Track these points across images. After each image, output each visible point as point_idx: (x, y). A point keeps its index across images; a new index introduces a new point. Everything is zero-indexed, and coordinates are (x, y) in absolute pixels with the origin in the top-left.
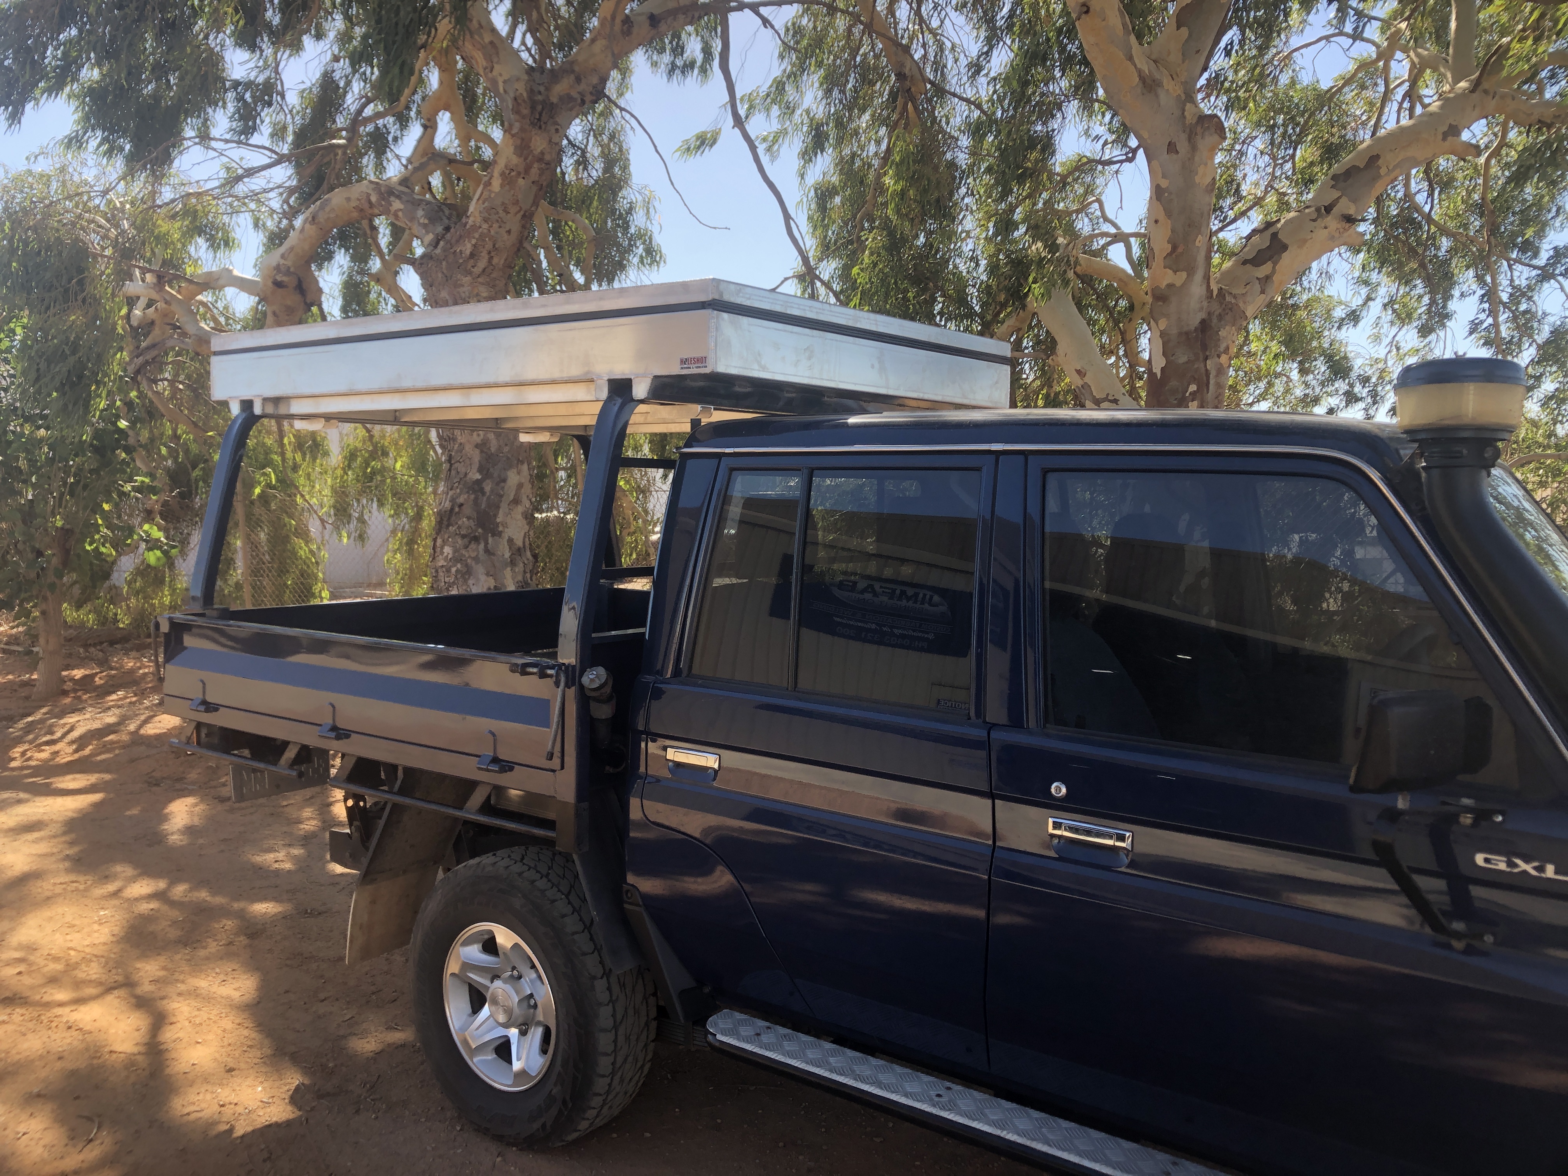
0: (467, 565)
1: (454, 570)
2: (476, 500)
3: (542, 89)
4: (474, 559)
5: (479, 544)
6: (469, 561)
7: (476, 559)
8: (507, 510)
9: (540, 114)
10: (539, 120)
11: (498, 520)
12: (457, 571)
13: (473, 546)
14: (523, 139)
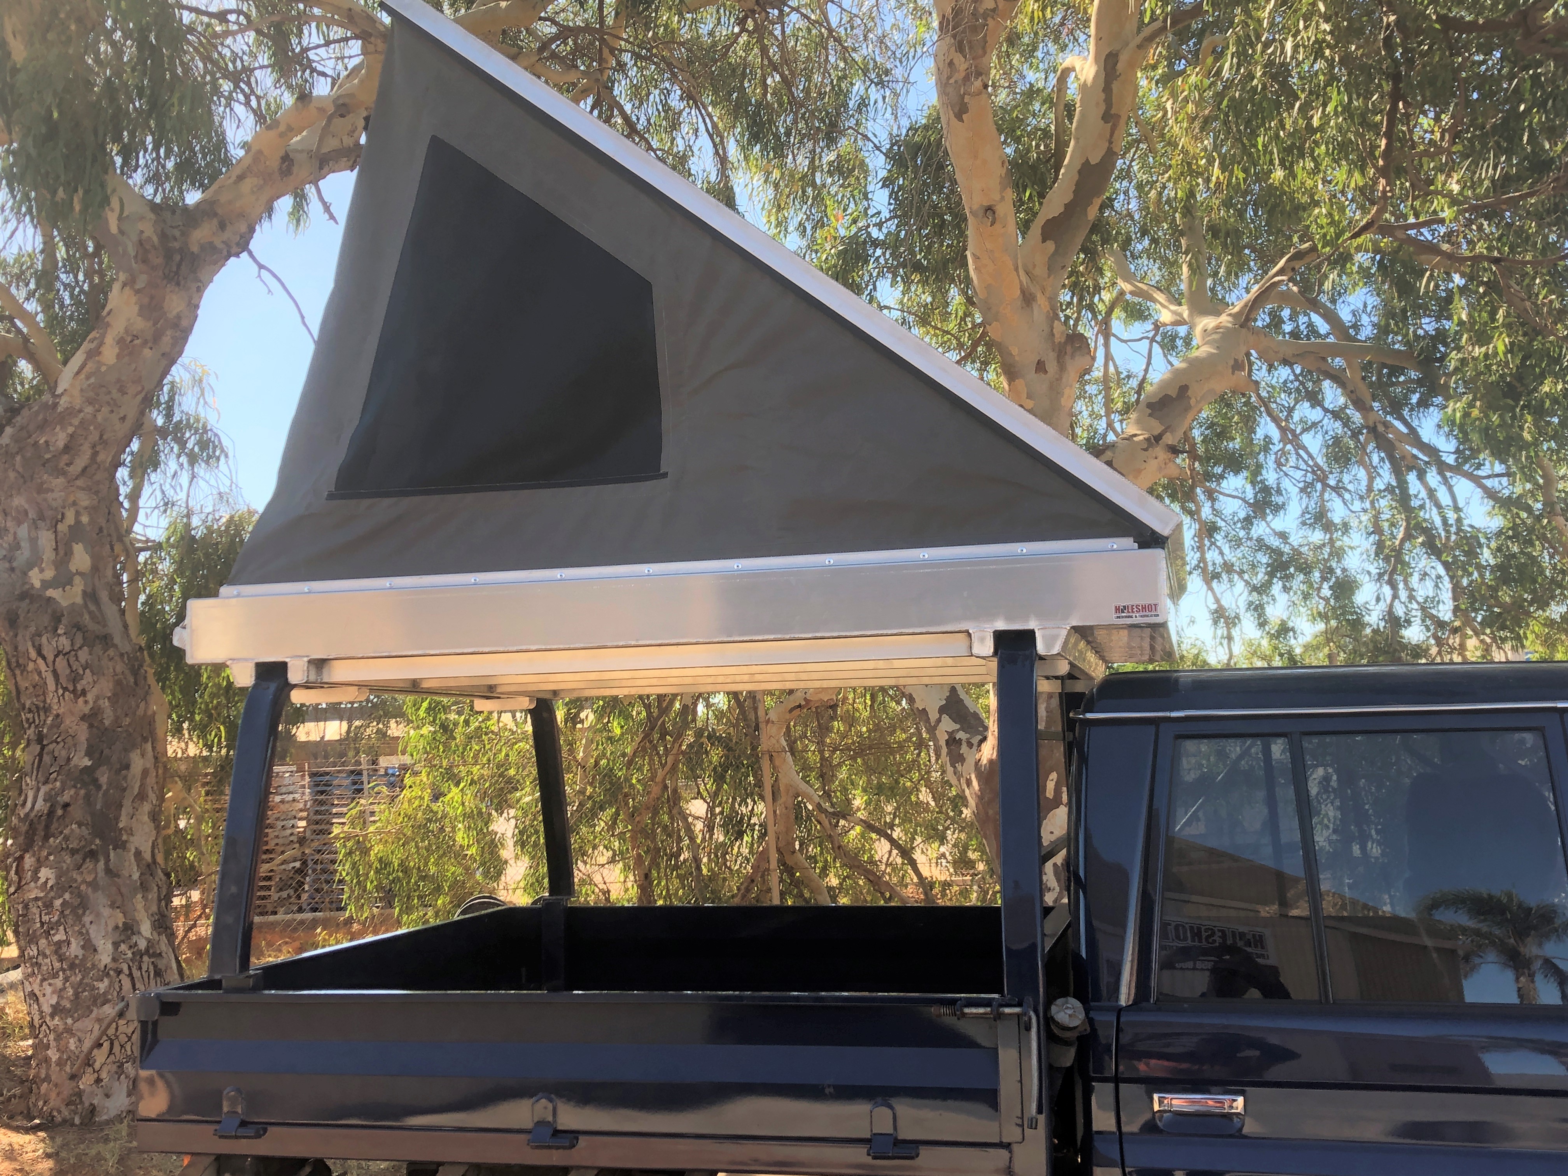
0: (80, 895)
1: (58, 903)
2: (87, 797)
3: (177, 233)
4: (89, 884)
5: (98, 861)
6: (83, 887)
7: (94, 885)
8: (131, 811)
9: (179, 266)
10: (177, 273)
11: (121, 825)
12: (64, 904)
13: (89, 864)
14: (152, 298)
